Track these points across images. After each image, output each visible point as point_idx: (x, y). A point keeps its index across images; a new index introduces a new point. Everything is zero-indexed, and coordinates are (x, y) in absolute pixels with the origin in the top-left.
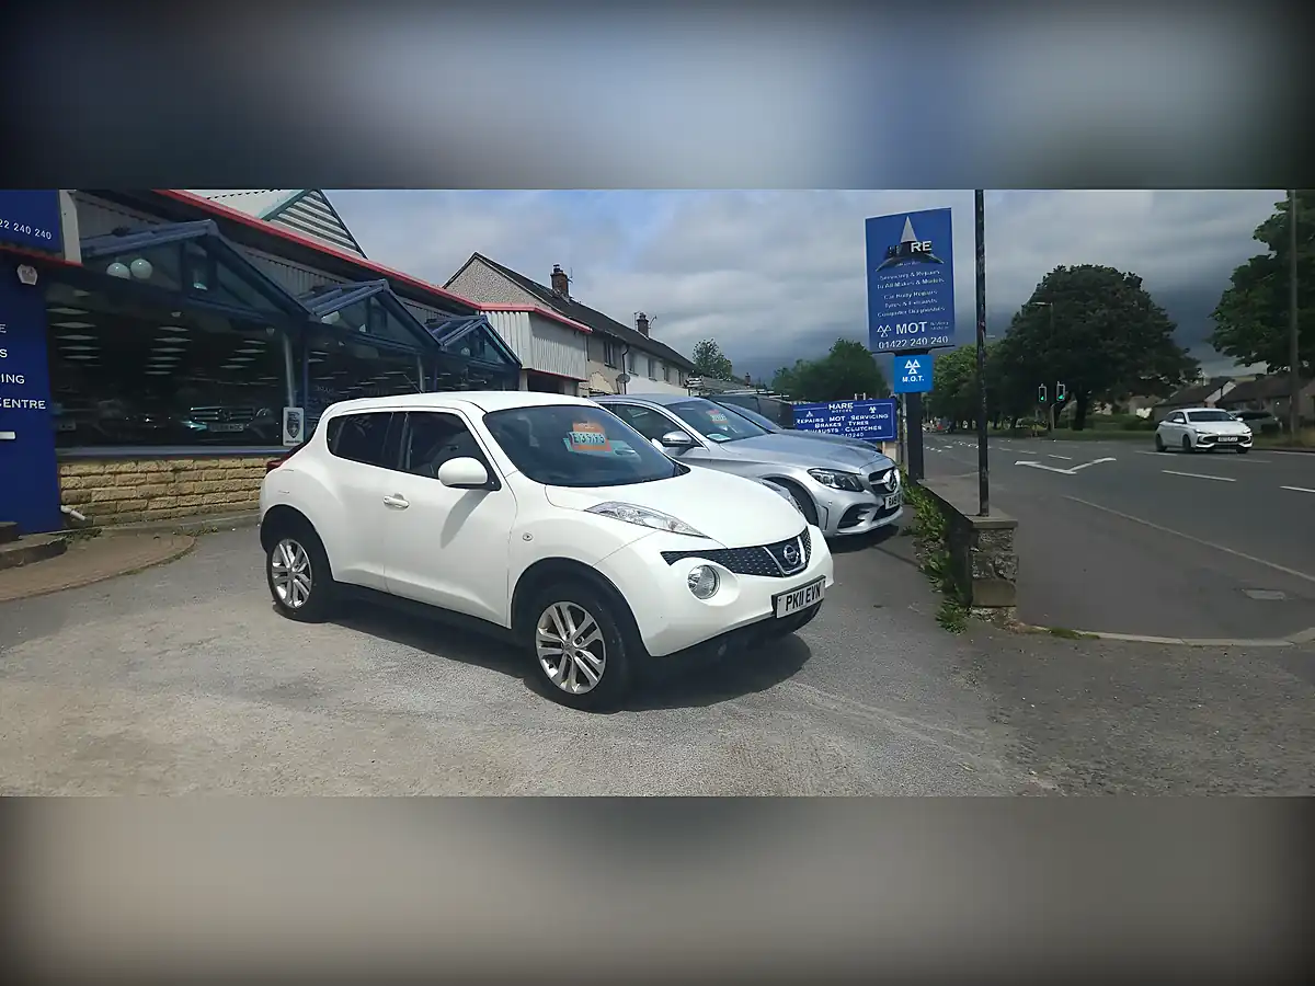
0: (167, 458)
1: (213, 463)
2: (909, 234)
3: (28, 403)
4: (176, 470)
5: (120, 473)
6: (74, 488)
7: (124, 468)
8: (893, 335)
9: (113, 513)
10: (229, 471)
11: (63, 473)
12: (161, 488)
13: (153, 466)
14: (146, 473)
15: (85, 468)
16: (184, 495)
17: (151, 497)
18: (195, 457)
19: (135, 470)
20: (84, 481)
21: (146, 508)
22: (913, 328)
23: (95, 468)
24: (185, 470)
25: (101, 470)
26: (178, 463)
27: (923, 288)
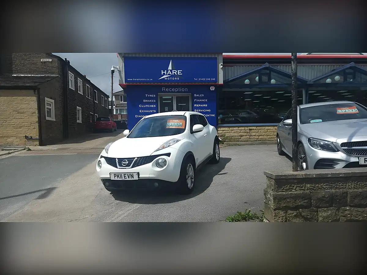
0: (247, 126)
1: (264, 128)
3: (211, 115)
4: (250, 130)
5: (234, 130)
6: (221, 133)
7: (234, 129)
9: (230, 139)
10: (269, 130)
11: (219, 130)
12: (245, 134)
13: (243, 128)
14: (241, 130)
15: (224, 129)
16: (252, 136)
17: (242, 136)
18: (257, 126)
19: (238, 129)
20: (224, 132)
21: (240, 139)
23: (226, 129)
24: (253, 129)
25: (228, 129)
26: (251, 128)
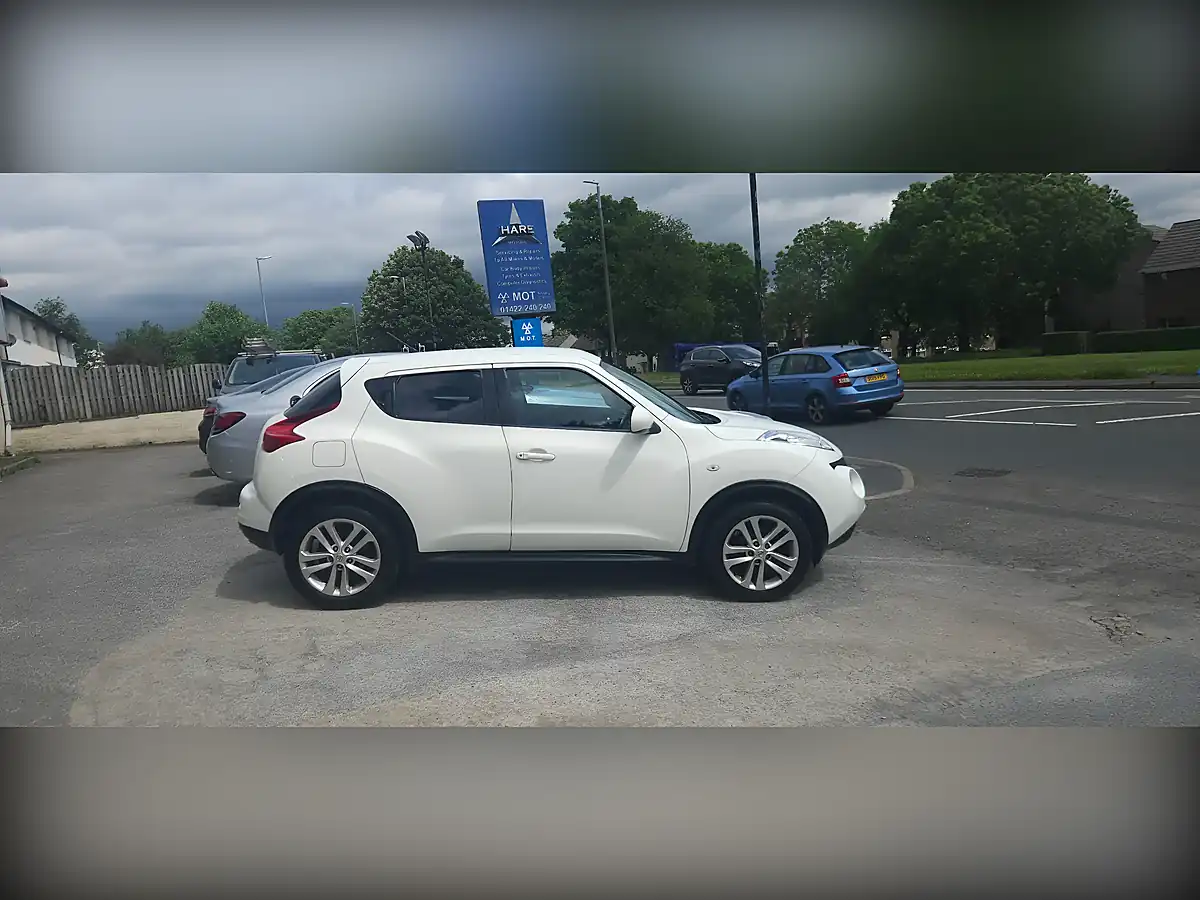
2: (515, 217)
8: (510, 302)
22: (526, 296)
27: (528, 263)
